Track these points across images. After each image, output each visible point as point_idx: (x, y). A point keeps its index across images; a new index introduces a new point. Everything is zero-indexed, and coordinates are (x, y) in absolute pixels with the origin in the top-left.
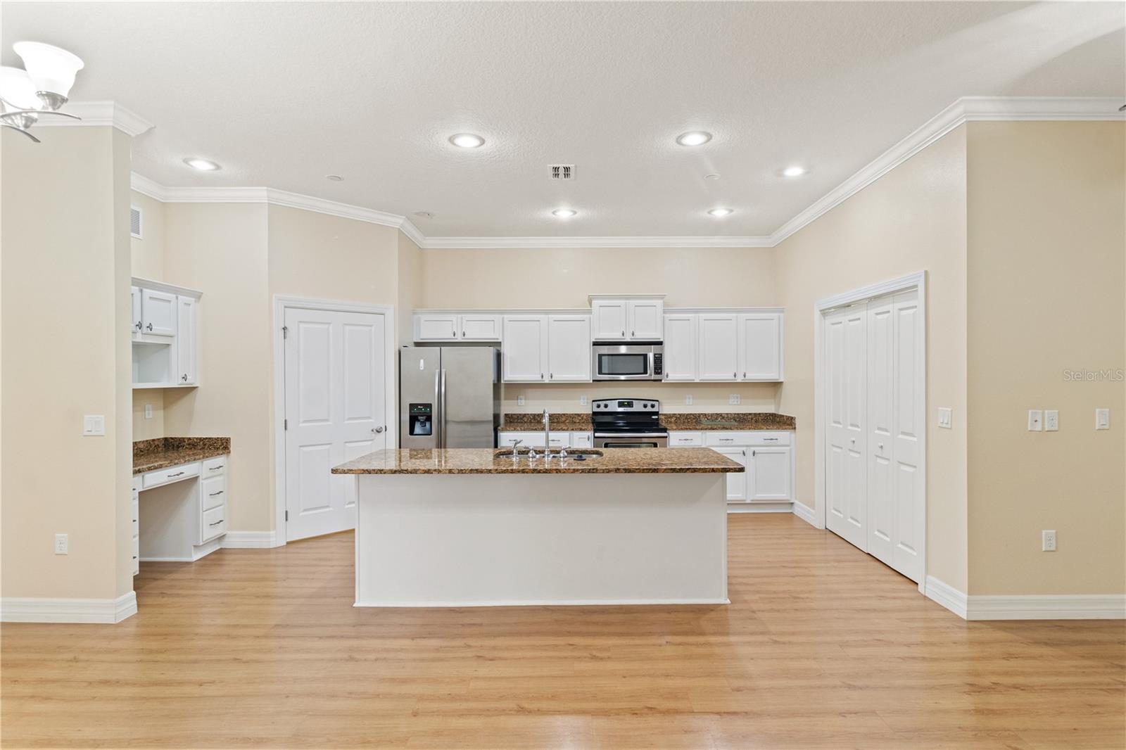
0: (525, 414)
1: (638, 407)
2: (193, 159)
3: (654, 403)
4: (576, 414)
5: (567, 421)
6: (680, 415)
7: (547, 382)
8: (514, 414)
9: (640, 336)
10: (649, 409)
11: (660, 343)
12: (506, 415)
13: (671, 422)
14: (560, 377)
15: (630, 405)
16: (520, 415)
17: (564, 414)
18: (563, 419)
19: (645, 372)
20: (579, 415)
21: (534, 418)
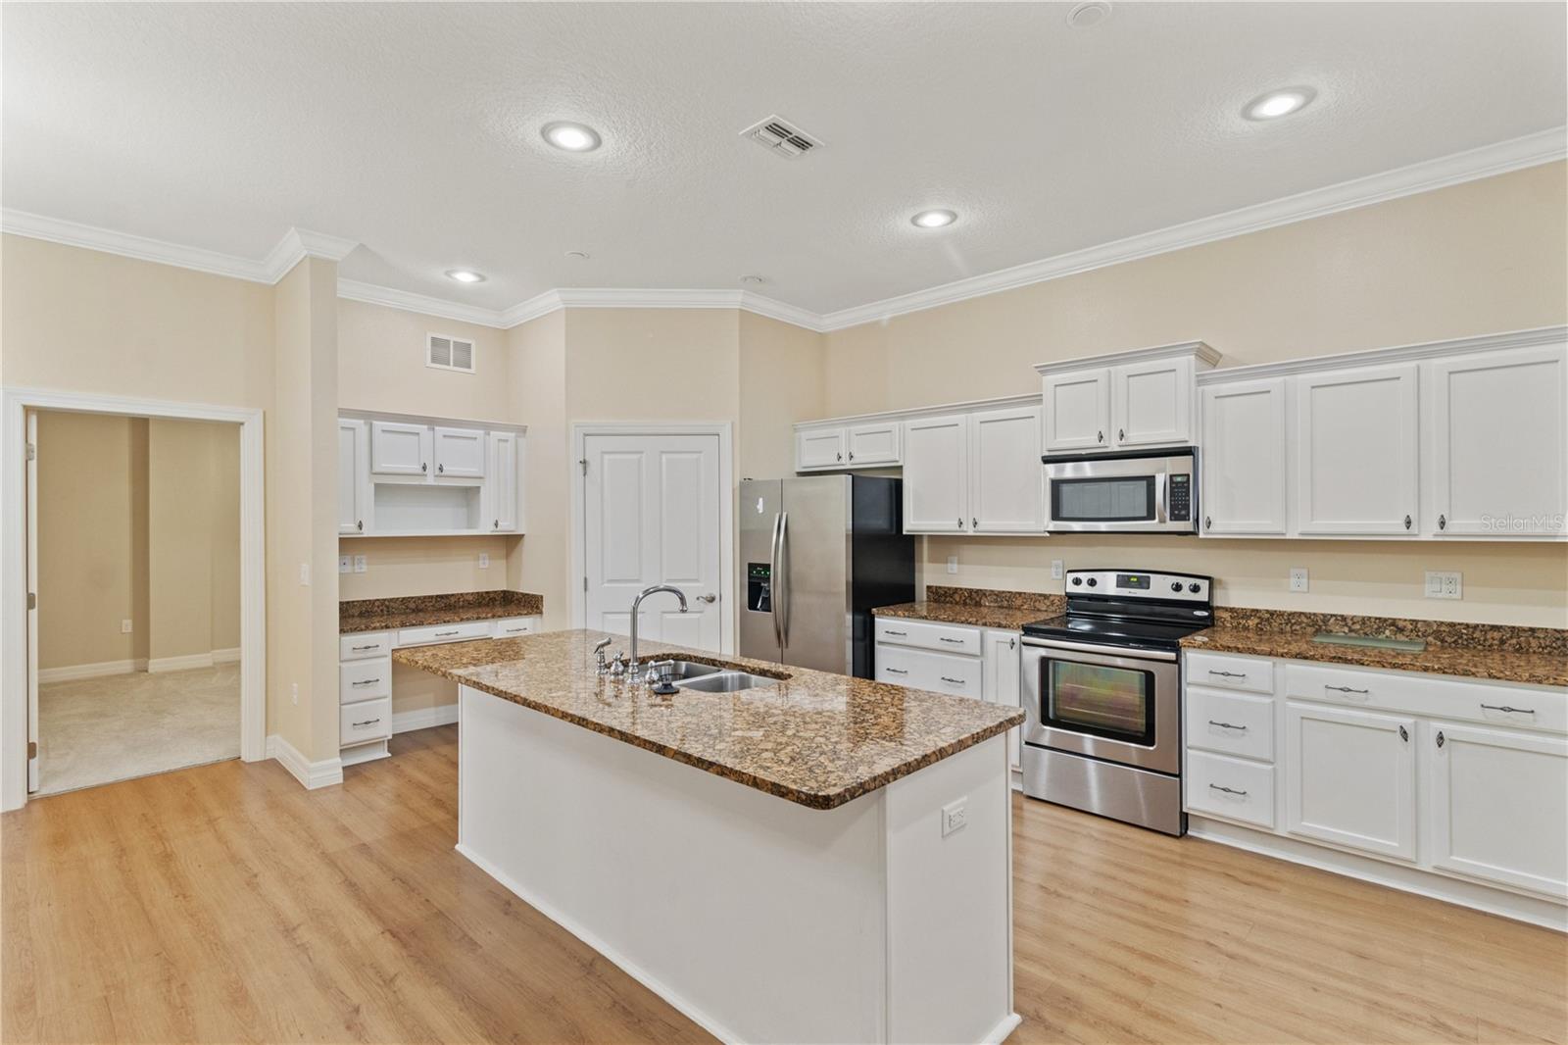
0: (956, 589)
1: (1160, 588)
2: (456, 271)
3: (1198, 582)
4: (1040, 595)
5: (1025, 607)
6: (1272, 613)
7: (971, 533)
8: (940, 588)
9: (1138, 439)
10: (1186, 595)
11: (1188, 451)
12: (928, 587)
13: (1246, 628)
14: (989, 525)
15: (1144, 583)
16: (949, 589)
17: (1020, 594)
18: (1019, 602)
19: (1150, 516)
20: (1046, 597)
21: (970, 596)
